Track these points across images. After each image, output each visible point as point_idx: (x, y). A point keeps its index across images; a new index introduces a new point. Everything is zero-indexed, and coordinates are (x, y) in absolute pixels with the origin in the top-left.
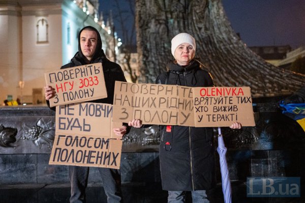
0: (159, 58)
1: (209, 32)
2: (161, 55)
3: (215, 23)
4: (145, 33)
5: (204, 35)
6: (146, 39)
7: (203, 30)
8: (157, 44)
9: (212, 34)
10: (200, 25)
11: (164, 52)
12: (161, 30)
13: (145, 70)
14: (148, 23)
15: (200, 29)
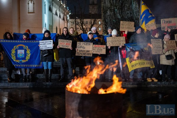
0: (111, 26)
1: (132, 15)
2: (112, 25)
3: (135, 11)
4: (106, 15)
5: (130, 16)
6: (106, 18)
7: (129, 14)
8: (110, 20)
9: (133, 16)
10: (128, 12)
11: (113, 23)
12: (112, 14)
13: (106, 31)
14: (106, 11)
15: (128, 13)
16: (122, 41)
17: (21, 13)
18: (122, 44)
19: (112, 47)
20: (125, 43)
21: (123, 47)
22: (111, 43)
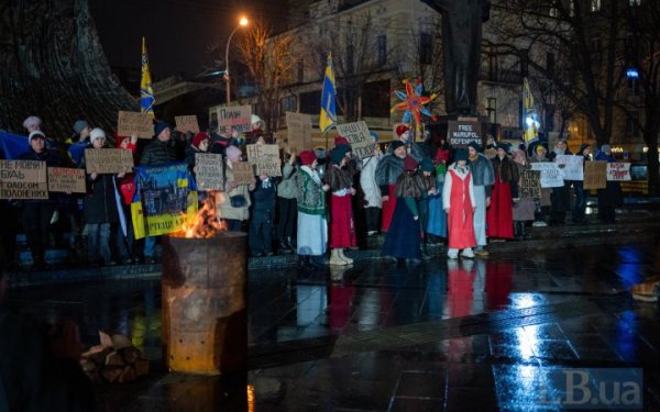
1: (77, 70)
5: (70, 73)
7: (69, 66)
9: (81, 74)
10: (65, 59)
15: (65, 64)
16: (125, 160)
18: (125, 168)
19: (100, 176)
20: (132, 165)
21: (127, 175)
22: (97, 166)
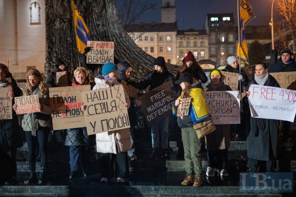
2: (64, 47)
3: (111, 21)
4: (52, 29)
5: (101, 30)
6: (52, 35)
7: (101, 26)
8: (60, 38)
10: (99, 23)
12: (64, 27)
13: (49, 59)
14: (54, 21)
17: (18, 24)
